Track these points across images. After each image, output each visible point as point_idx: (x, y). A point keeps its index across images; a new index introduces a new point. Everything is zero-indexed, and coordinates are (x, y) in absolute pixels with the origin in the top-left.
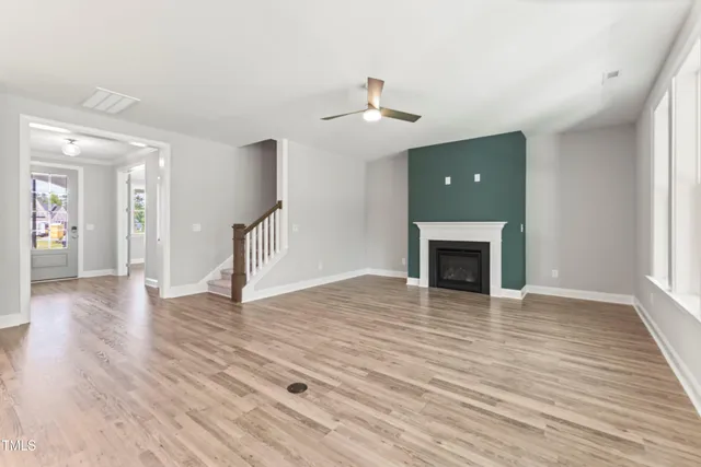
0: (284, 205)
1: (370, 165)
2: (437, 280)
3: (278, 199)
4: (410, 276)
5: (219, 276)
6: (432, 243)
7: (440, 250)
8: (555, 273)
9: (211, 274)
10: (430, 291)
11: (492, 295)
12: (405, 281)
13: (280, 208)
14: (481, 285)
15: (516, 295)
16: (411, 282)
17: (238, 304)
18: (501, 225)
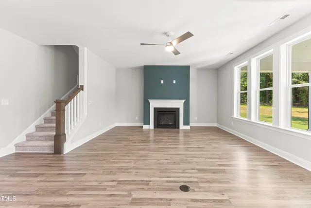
0: (85, 88)
1: (118, 70)
2: (158, 125)
3: (80, 84)
4: (144, 124)
5: (25, 139)
6: (155, 109)
7: (159, 112)
8: (196, 118)
9: (18, 138)
10: (154, 130)
11: (180, 128)
12: (142, 127)
13: (82, 90)
14: (176, 125)
15: (188, 127)
16: (145, 127)
17: (62, 155)
18: (184, 101)
